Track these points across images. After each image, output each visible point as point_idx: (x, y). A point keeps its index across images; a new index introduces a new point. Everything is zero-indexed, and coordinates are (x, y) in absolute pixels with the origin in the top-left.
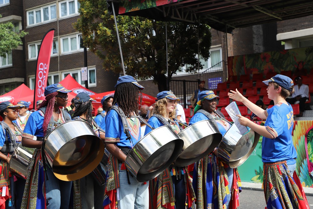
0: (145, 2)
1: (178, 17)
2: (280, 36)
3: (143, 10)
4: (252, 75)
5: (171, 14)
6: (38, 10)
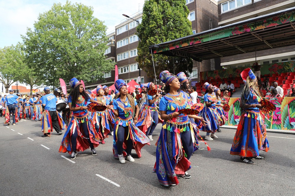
0: (165, 48)
1: (179, 55)
2: (222, 64)
3: (164, 51)
4: (210, 80)
5: (176, 54)
6: (121, 54)
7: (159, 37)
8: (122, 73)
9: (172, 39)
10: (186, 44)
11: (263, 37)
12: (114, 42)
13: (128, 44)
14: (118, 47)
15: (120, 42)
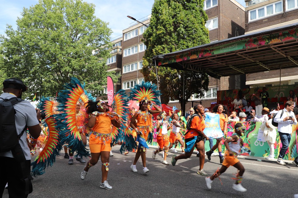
0: (171, 60)
1: (191, 69)
2: (247, 83)
3: (170, 64)
4: (229, 101)
5: (187, 67)
6: (129, 65)
7: (168, 47)
8: (128, 89)
9: (183, 49)
10: (195, 55)
11: (286, 52)
12: (121, 49)
13: (137, 53)
14: (124, 56)
15: (127, 50)
